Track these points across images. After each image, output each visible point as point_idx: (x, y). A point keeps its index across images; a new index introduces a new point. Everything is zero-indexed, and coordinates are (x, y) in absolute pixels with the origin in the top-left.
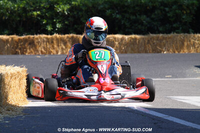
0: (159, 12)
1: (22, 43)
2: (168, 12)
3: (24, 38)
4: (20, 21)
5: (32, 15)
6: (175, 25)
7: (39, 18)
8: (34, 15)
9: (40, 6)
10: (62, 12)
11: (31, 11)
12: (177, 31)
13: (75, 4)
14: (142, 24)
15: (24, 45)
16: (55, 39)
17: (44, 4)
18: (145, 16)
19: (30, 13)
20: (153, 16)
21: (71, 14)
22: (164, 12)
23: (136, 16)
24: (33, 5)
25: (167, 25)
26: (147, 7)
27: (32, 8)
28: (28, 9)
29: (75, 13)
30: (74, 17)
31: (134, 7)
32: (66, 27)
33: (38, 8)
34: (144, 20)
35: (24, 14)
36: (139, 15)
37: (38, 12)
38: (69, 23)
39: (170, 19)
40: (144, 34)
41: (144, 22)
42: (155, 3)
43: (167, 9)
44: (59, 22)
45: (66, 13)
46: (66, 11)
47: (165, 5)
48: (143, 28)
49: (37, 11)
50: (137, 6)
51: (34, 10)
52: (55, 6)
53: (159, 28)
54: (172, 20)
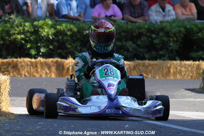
0: (146, 38)
1: (5, 67)
2: (155, 39)
3: (7, 62)
4: (3, 44)
5: (15, 38)
6: (161, 53)
7: (23, 42)
8: (17, 38)
9: (24, 30)
10: (46, 36)
11: (14, 34)
12: (163, 58)
13: (60, 29)
14: (128, 50)
15: (7, 69)
16: (39, 63)
17: (29, 28)
18: (131, 43)
19: (14, 36)
20: (139, 43)
21: (56, 39)
22: (150, 39)
23: (122, 43)
24: (16, 29)
25: (154, 53)
26: (133, 33)
27: (16, 32)
28: (12, 32)
29: (60, 37)
30: (58, 41)
31: (120, 33)
32: (51, 52)
33: (22, 31)
34: (130, 46)
35: (7, 38)
36: (125, 41)
37: (23, 36)
38: (54, 47)
39: (156, 46)
40: (129, 61)
41: (130, 48)
42: (141, 29)
43: (154, 36)
44: (44, 46)
45: (51, 38)
46: (51, 35)
47: (152, 32)
48: (129, 54)
49: (20, 35)
50: (123, 31)
51: (18, 34)
52: (40, 30)
53: (145, 55)
54: (158, 47)
